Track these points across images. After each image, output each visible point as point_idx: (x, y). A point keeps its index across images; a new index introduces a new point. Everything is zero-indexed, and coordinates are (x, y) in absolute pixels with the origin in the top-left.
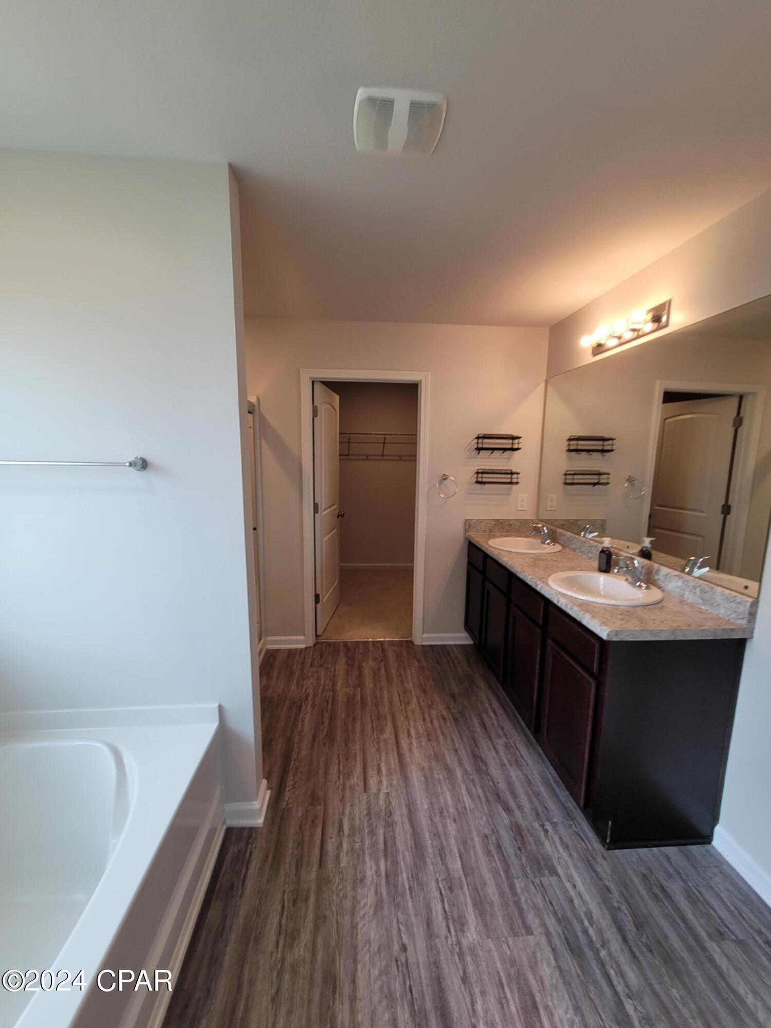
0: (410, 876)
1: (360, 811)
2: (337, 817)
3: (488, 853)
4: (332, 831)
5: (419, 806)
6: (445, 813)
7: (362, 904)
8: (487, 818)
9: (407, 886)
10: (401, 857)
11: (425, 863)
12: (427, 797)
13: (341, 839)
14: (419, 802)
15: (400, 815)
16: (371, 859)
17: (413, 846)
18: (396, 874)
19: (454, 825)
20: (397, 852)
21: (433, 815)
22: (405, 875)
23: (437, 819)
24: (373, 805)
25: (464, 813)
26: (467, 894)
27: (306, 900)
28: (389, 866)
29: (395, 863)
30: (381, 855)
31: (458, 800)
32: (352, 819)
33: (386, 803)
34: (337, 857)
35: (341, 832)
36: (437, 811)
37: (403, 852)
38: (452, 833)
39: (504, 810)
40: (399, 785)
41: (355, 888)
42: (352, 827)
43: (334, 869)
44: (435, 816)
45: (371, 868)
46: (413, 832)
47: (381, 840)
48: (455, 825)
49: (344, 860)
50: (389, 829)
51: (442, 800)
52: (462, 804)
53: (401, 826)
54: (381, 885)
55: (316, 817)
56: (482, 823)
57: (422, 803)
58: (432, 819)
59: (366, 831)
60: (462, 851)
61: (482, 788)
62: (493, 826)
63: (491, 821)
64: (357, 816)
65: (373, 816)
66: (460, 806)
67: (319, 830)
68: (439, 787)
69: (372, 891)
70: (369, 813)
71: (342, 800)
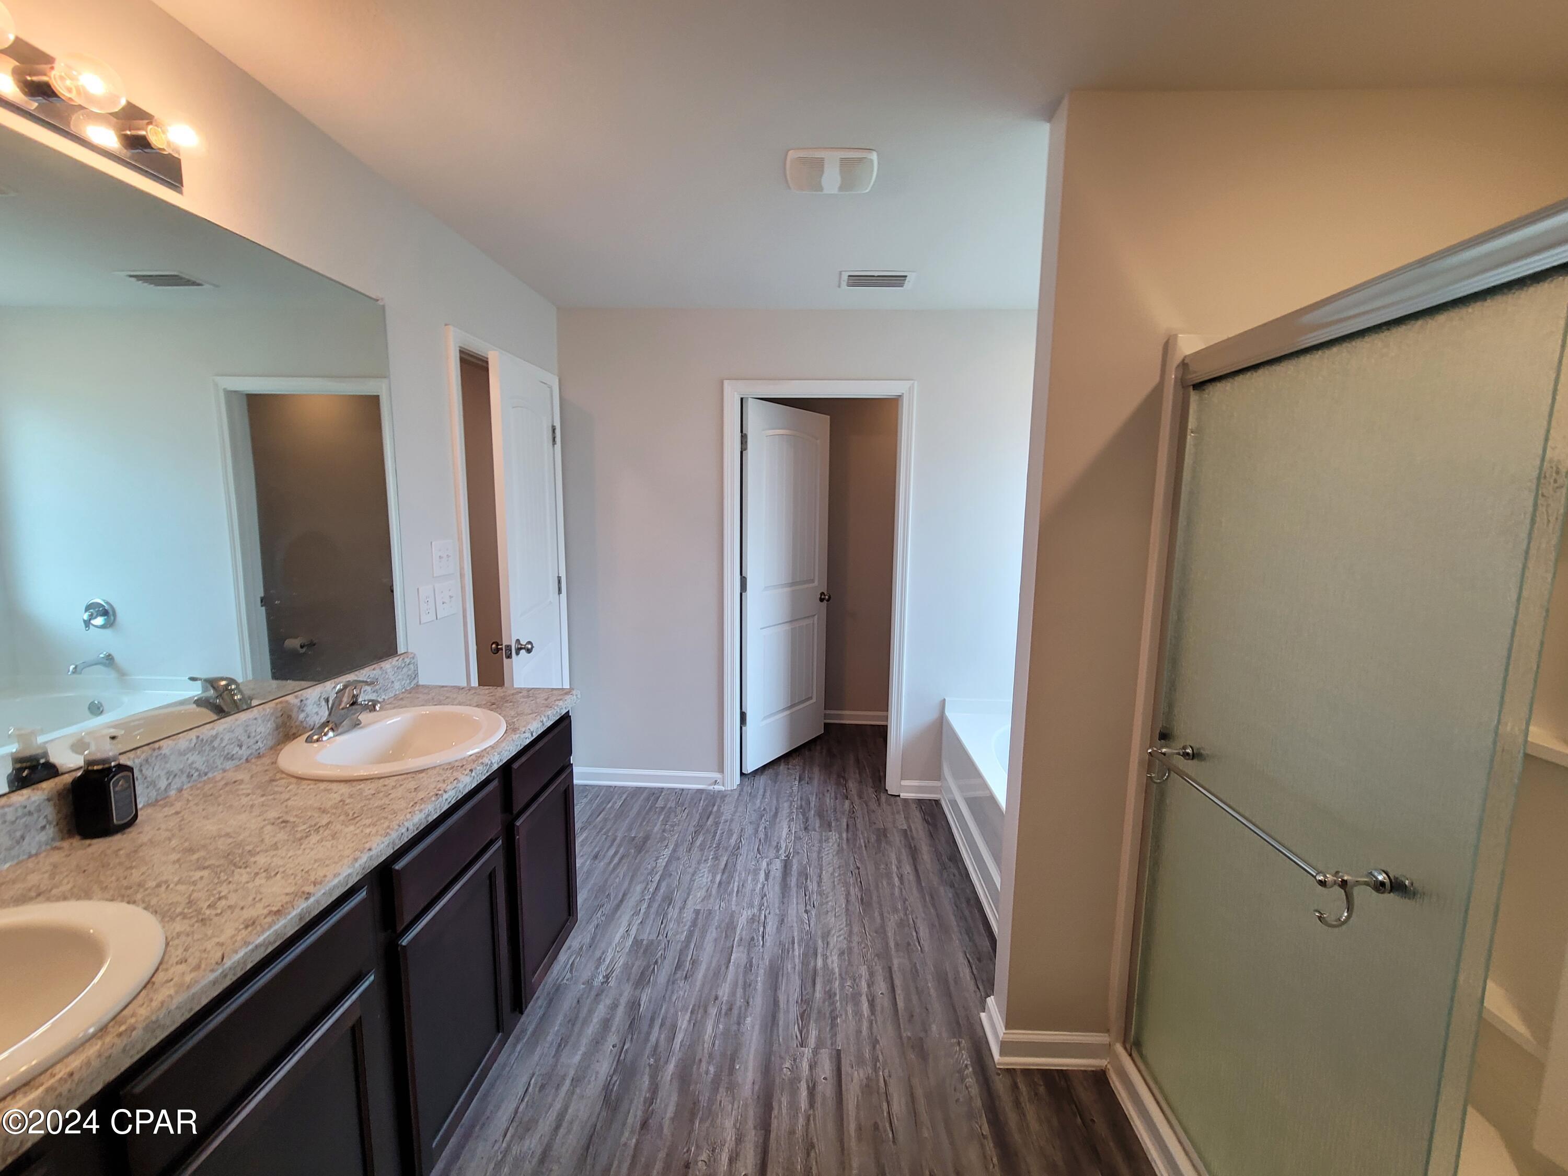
0: (790, 952)
1: (846, 1025)
2: (880, 1018)
3: (694, 962)
4: (883, 1001)
5: (758, 1022)
6: (724, 1008)
7: (842, 937)
8: (670, 998)
9: (796, 945)
10: (797, 968)
11: (770, 961)
12: (743, 1033)
13: (870, 991)
14: (757, 1027)
15: (790, 1012)
16: (833, 969)
17: (780, 978)
18: (805, 955)
19: (720, 993)
20: (801, 974)
21: (743, 1008)
22: (797, 953)
23: (739, 1002)
24: (828, 1029)
25: (699, 1007)
26: (737, 934)
27: (897, 945)
28: (812, 962)
29: (805, 964)
30: (820, 972)
31: (697, 1026)
32: (858, 1013)
33: (808, 1031)
34: (872, 974)
35: (870, 999)
36: (735, 1012)
37: (794, 972)
38: (727, 986)
39: (640, 1005)
40: (781, 1057)
41: (850, 949)
42: (857, 1004)
43: (874, 964)
44: (740, 1007)
45: (832, 962)
46: (776, 990)
47: (819, 987)
48: (718, 993)
49: (863, 970)
50: (807, 997)
51: (721, 1026)
52: (694, 1018)
53: (791, 999)
54: (823, 948)
55: (910, 1021)
56: (681, 993)
57: (753, 1027)
58: (746, 1004)
59: (838, 998)
60: (723, 968)
61: (647, 1039)
62: (670, 987)
63: (669, 993)
64: (851, 1018)
65: (828, 1015)
66: (699, 1016)
67: (901, 1004)
68: (716, 1048)
69: (831, 945)
70: (834, 1019)
71: (875, 1043)
